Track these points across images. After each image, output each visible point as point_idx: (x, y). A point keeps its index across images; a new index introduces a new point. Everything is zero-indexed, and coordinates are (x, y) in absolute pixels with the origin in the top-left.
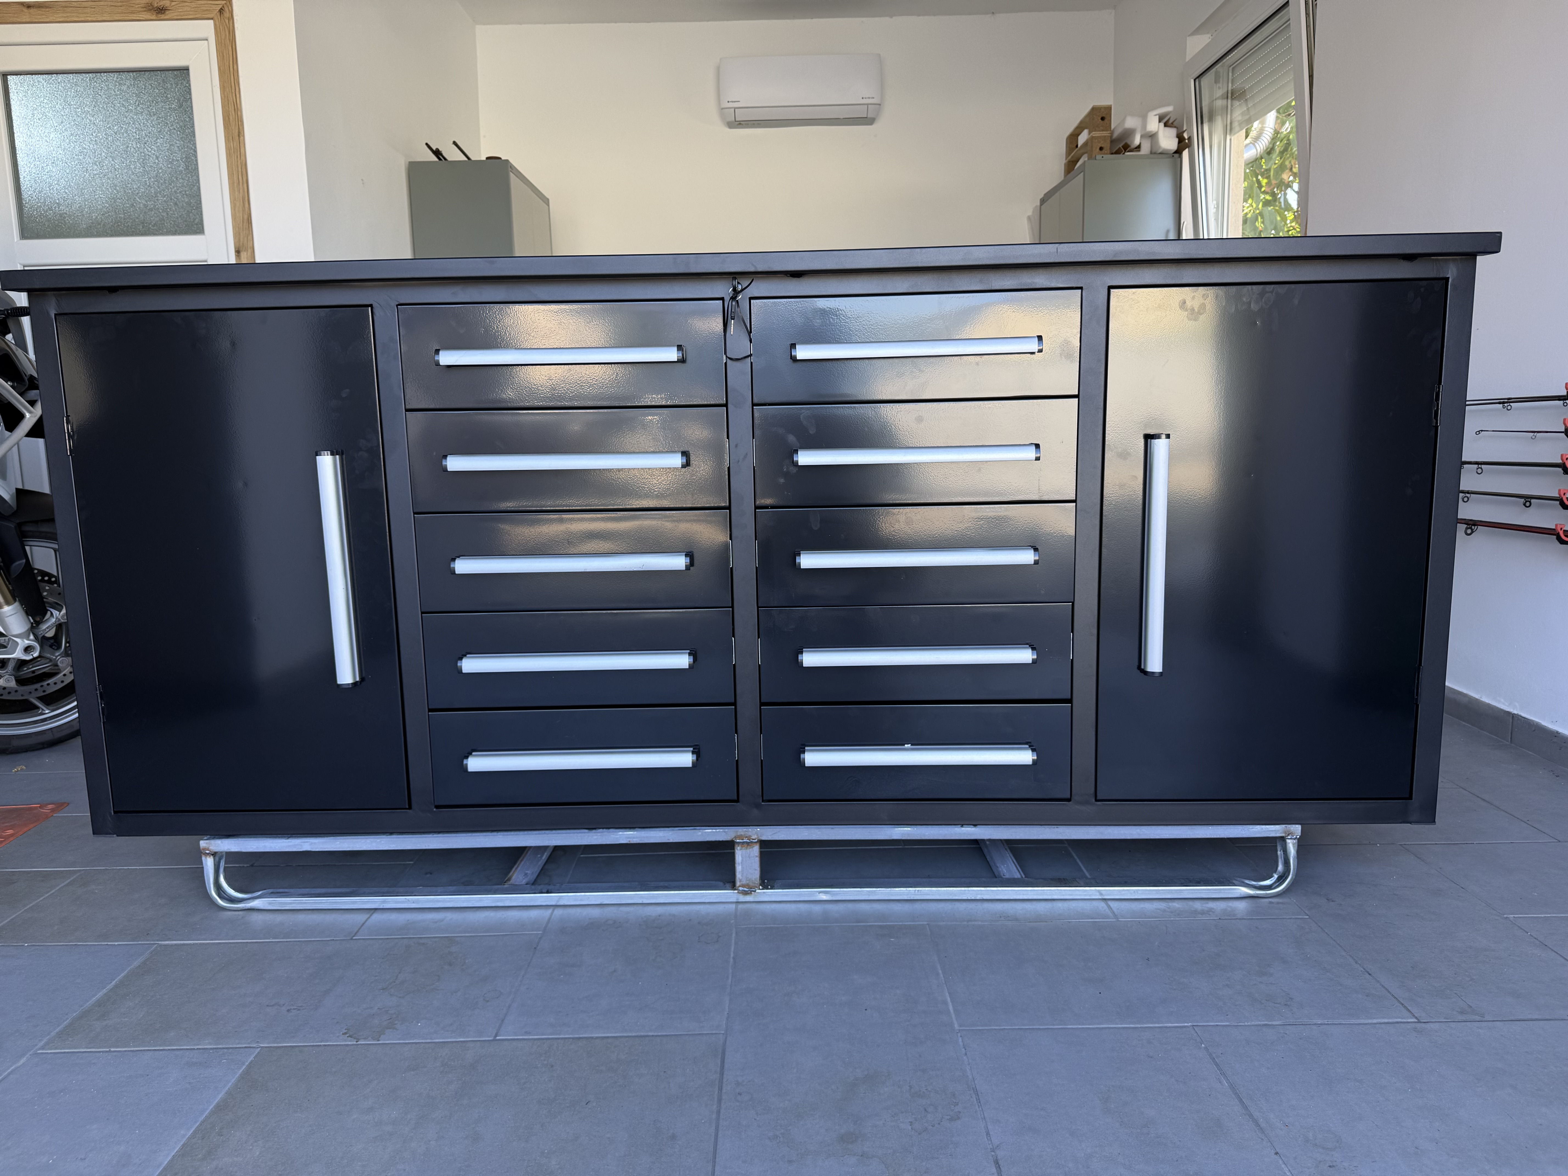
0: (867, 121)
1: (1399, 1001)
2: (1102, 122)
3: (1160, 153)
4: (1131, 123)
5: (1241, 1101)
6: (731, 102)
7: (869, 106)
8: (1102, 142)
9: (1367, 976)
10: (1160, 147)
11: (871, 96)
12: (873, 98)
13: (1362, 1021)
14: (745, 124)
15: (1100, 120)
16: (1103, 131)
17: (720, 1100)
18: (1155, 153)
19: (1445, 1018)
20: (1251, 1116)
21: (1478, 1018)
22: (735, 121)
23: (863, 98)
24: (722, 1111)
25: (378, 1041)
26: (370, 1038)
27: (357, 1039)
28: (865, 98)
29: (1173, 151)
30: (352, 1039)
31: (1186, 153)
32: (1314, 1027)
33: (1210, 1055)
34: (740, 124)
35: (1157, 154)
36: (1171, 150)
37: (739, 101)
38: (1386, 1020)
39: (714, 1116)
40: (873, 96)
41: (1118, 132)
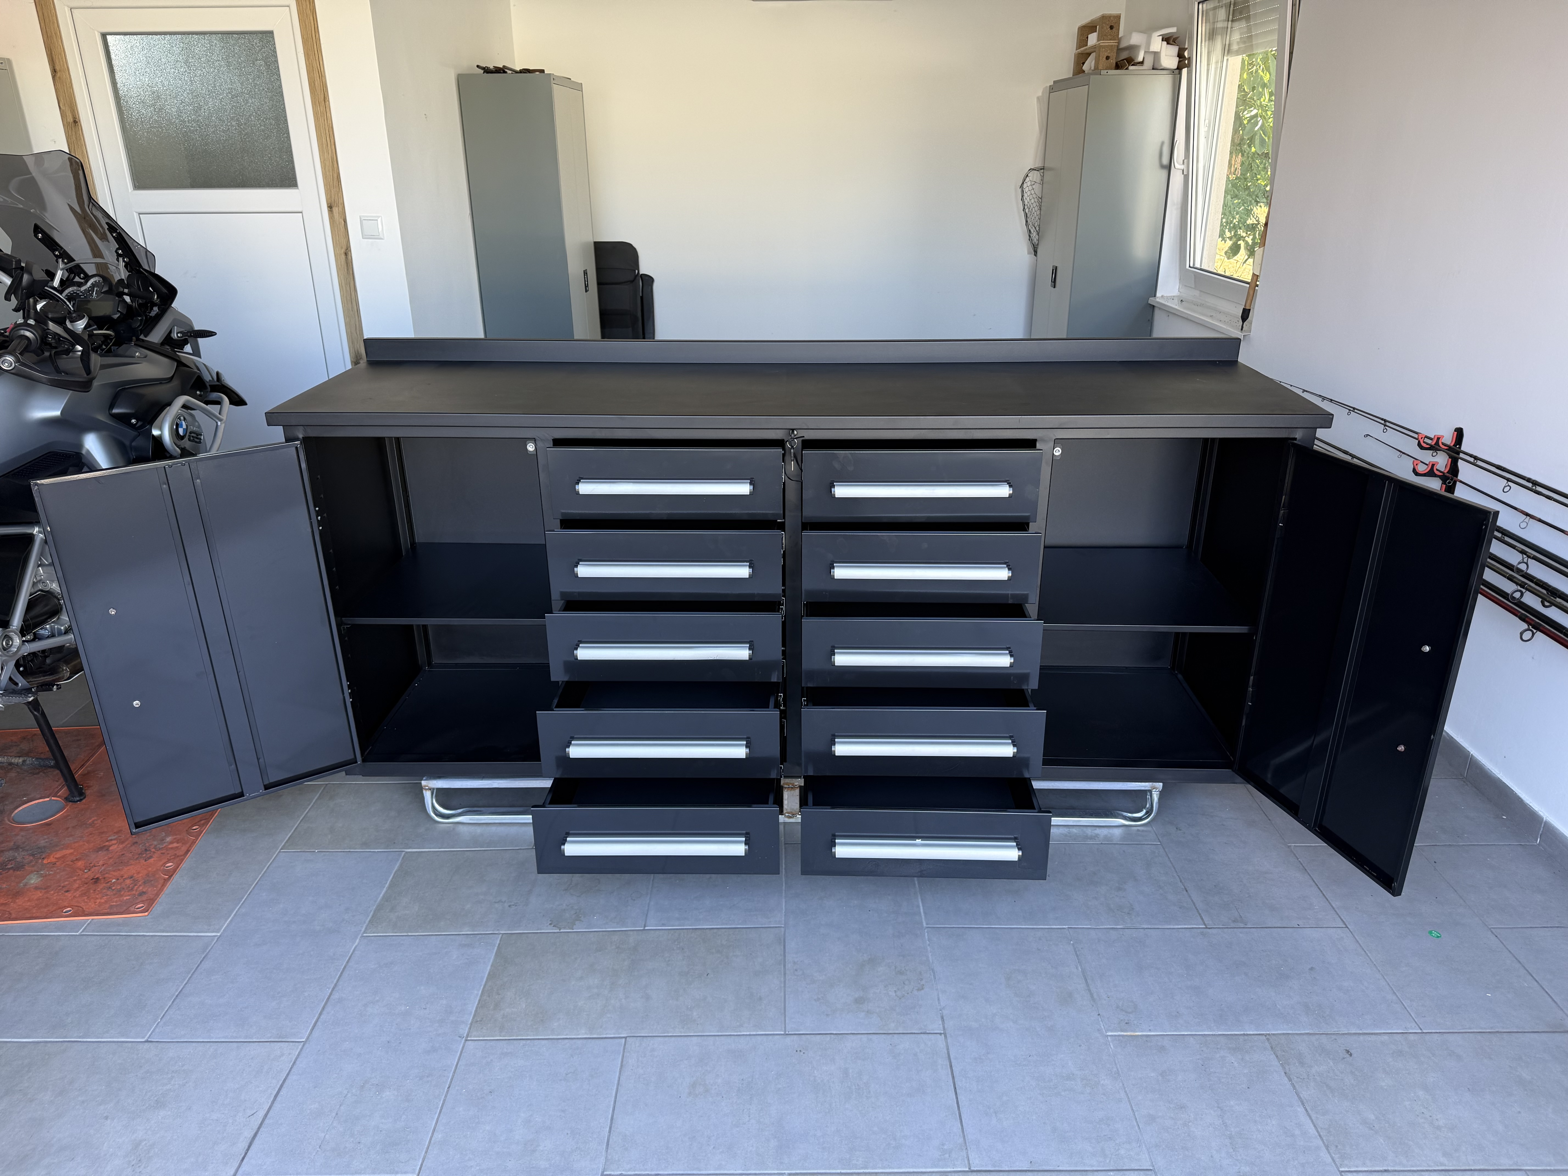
1: (1198, 911)
2: (1111, 30)
3: (1161, 69)
4: (1136, 39)
5: (1086, 980)
8: (1109, 51)
9: (1185, 892)
10: (1161, 66)
13: (1172, 927)
15: (1109, 27)
16: (1111, 39)
17: (785, 974)
18: (1157, 69)
19: (1223, 925)
20: (1090, 990)
21: (1242, 925)
24: (787, 981)
25: (573, 929)
26: (567, 928)
27: (559, 928)
29: (1173, 69)
30: (556, 928)
31: (1184, 73)
32: (1141, 930)
33: (1075, 949)
36: (1171, 67)
38: (1186, 926)
39: (782, 985)
41: (1124, 44)
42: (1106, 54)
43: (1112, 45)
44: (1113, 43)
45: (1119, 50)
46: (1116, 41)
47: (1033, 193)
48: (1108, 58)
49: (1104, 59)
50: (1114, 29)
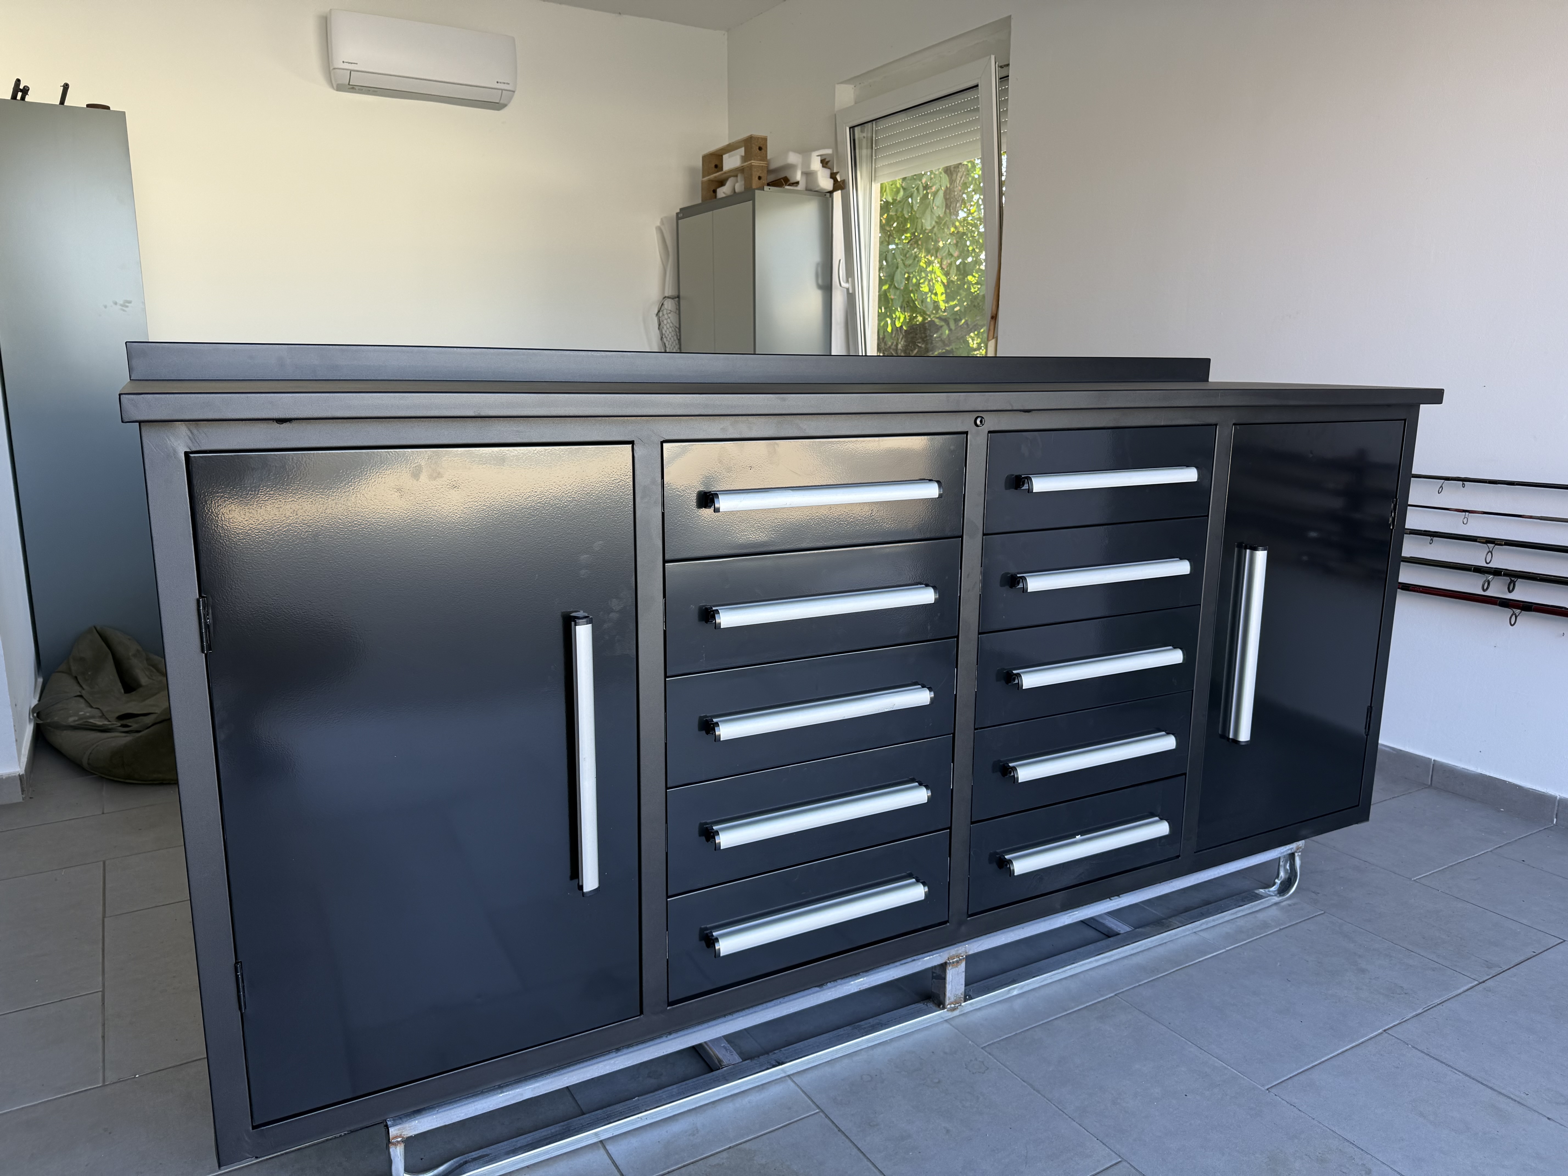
0: (497, 106)
1: (1450, 969)
2: (759, 152)
3: (815, 191)
4: (793, 158)
6: (346, 62)
7: (503, 91)
8: (760, 172)
10: (818, 186)
11: (506, 82)
12: (508, 84)
13: (1456, 993)
14: (359, 89)
15: (758, 150)
16: (761, 160)
18: (811, 190)
19: (1487, 975)
20: (1502, 1094)
21: (1500, 969)
22: (349, 84)
23: (497, 82)
28: (500, 83)
29: (827, 191)
31: (837, 195)
32: (1440, 1007)
33: (1423, 1052)
34: (353, 88)
35: (812, 191)
36: (825, 189)
37: (357, 64)
38: (1465, 988)
40: (509, 82)
41: (773, 166)
42: (758, 174)
43: (763, 166)
44: (762, 163)
45: (770, 172)
46: (765, 163)
47: (669, 321)
48: (760, 178)
49: (757, 178)
50: (763, 151)
